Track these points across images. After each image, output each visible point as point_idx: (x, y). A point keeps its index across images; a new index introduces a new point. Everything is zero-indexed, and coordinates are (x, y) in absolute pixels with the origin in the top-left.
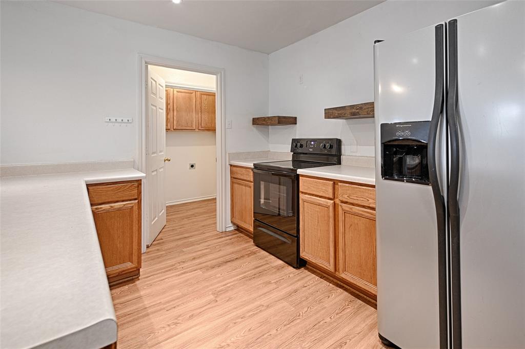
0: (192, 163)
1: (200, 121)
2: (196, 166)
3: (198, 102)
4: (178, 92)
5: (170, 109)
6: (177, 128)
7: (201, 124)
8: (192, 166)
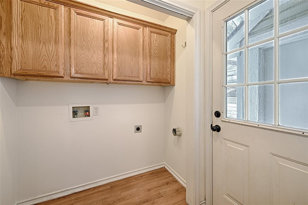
0: (138, 124)
1: (149, 70)
2: (143, 129)
3: (147, 43)
4: (119, 24)
5: (108, 48)
6: (118, 78)
7: (150, 73)
8: (138, 129)
